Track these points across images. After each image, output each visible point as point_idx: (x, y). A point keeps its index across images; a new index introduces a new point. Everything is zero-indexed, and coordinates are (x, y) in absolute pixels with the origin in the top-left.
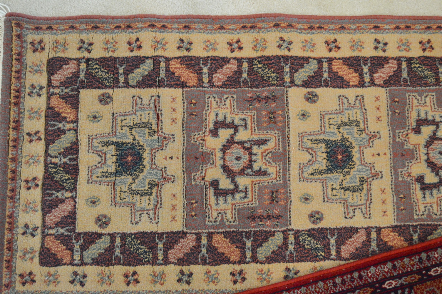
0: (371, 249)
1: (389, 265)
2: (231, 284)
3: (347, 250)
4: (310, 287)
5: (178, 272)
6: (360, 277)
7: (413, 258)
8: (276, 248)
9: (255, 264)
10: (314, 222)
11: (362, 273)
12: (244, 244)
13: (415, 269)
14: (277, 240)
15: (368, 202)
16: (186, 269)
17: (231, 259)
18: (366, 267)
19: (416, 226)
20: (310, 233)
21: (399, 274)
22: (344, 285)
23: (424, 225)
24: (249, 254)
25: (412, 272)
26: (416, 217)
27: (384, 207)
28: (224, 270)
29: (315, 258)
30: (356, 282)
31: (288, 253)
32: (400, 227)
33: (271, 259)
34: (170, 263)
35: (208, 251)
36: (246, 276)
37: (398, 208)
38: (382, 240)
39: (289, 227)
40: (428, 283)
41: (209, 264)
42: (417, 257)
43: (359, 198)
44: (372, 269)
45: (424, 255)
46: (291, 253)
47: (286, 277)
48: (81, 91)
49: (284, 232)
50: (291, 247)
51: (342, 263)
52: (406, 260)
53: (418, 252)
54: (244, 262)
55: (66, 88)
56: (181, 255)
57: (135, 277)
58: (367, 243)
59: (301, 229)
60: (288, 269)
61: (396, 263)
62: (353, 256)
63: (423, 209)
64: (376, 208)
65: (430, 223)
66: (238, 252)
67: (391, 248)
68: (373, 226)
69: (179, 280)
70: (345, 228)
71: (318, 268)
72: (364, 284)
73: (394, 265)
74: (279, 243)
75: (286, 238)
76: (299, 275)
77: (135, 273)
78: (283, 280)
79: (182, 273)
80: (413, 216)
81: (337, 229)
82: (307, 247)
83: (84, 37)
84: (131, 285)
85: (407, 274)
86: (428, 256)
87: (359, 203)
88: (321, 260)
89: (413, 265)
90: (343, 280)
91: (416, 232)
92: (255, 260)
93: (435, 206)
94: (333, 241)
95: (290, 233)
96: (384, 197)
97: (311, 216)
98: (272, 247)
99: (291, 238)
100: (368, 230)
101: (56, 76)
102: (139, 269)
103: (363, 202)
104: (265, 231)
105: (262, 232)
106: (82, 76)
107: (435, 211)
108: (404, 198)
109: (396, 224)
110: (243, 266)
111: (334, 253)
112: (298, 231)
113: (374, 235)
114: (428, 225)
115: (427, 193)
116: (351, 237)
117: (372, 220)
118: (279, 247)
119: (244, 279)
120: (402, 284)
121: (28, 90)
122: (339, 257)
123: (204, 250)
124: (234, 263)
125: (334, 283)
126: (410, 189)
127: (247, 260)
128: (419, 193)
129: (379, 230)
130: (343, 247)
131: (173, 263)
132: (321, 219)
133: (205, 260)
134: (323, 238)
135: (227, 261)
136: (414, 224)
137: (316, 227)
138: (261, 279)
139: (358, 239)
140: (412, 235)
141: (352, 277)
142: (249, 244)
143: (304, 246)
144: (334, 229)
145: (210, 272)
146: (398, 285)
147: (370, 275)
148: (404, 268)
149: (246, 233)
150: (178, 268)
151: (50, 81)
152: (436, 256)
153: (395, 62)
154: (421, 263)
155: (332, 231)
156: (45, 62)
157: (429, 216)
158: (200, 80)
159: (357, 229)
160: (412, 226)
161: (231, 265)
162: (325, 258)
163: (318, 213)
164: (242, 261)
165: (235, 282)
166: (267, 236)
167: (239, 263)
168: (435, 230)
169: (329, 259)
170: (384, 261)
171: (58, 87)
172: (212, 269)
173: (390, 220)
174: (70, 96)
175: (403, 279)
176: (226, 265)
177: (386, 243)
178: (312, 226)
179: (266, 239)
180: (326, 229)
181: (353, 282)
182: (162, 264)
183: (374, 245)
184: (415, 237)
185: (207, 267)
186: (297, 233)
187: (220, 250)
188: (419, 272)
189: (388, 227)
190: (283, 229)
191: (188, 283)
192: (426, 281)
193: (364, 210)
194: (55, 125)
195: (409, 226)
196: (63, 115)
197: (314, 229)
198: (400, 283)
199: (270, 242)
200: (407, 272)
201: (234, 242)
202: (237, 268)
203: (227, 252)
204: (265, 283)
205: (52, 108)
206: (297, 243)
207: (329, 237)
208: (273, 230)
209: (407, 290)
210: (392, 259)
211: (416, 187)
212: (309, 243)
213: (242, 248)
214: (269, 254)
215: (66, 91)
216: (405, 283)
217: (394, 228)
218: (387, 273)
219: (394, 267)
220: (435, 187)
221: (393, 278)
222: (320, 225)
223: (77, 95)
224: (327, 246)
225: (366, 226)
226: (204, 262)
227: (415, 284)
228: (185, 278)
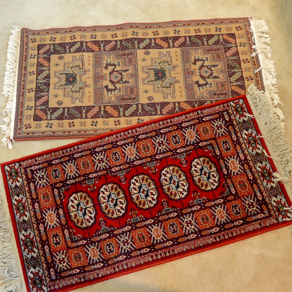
0: (176, 111)
1: (184, 116)
2: (115, 126)
3: (165, 111)
4: (149, 126)
5: (91, 122)
6: (171, 122)
7: (195, 113)
8: (133, 111)
9: (124, 117)
10: (150, 100)
11: (172, 120)
12: (119, 110)
13: (196, 117)
14: (134, 108)
15: (174, 92)
16: (95, 120)
17: (114, 116)
18: (174, 117)
19: (196, 101)
20: (148, 105)
21: (188, 120)
22: (164, 125)
23: (200, 101)
24: (122, 114)
25: (194, 119)
26: (196, 98)
27: (181, 94)
28: (111, 120)
29: (151, 115)
30: (169, 124)
31: (139, 113)
32: (189, 101)
33: (131, 116)
34: (88, 118)
35: (104, 113)
36: (121, 122)
37: (187, 94)
38: (181, 107)
39: (139, 103)
40: (203, 124)
41: (104, 118)
42: (196, 112)
43: (170, 90)
44: (176, 118)
45: (199, 112)
46: (140, 113)
47: (138, 122)
48: (51, 55)
49: (136, 104)
50: (140, 110)
51: (163, 116)
52: (191, 114)
53: (197, 110)
54: (120, 117)
55: (45, 55)
56: (93, 115)
57: (73, 124)
58: (174, 108)
59: (144, 103)
60: (139, 119)
61: (187, 115)
62: (168, 113)
63: (199, 95)
64: (177, 94)
65: (202, 100)
66: (117, 113)
67: (185, 110)
68: (176, 101)
69: (92, 125)
70: (164, 102)
71: (152, 119)
72: (173, 125)
73: (186, 116)
74: (135, 109)
75: (137, 107)
76: (144, 121)
77: (73, 122)
78: (137, 124)
79: (93, 122)
80: (195, 97)
81: (160, 103)
82: (147, 110)
83: (52, 36)
84: (71, 127)
85: (192, 120)
86: (201, 112)
87: (170, 92)
88: (154, 115)
89: (195, 116)
90: (163, 123)
91: (197, 103)
92: (124, 116)
93: (205, 93)
94: (158, 108)
95: (139, 105)
96: (181, 90)
97: (149, 98)
98: (131, 110)
99: (140, 107)
100: (174, 103)
101: (41, 50)
102: (75, 120)
103: (171, 92)
104: (129, 104)
105: (127, 105)
106: (52, 50)
107: (205, 95)
108: (190, 90)
109: (187, 100)
110: (119, 119)
111: (159, 112)
112: (143, 104)
113: (177, 105)
114: (202, 101)
115: (201, 88)
116: (166, 106)
117: (176, 99)
118: (135, 111)
119: (120, 124)
120: (190, 124)
121: (29, 56)
122: (161, 114)
123: (102, 112)
124: (116, 117)
125: (159, 124)
126: (193, 87)
127: (121, 116)
128: (197, 88)
129: (179, 103)
130: (163, 110)
131: (89, 118)
132: (153, 99)
133: (103, 116)
134: (154, 107)
135: (112, 117)
136: (195, 100)
137: (151, 102)
138: (127, 124)
139: (170, 107)
140: (194, 105)
141: (167, 122)
142: (121, 110)
143: (145, 110)
144: (159, 103)
145: (105, 121)
146: (189, 125)
147: (175, 121)
148: (191, 117)
149: (120, 105)
150: (92, 120)
151: (38, 53)
152: (205, 112)
153: (184, 38)
154: (199, 115)
155: (158, 104)
156: (37, 46)
157: (202, 97)
158: (100, 49)
159: (169, 103)
160: (195, 101)
161: (114, 118)
162: (155, 115)
163: (151, 97)
164: (119, 116)
165: (116, 125)
166: (129, 106)
167: (118, 117)
168: (205, 102)
169: (157, 115)
170: (182, 115)
171: (42, 55)
172: (106, 120)
173: (184, 99)
174: (47, 58)
175: (191, 122)
176: (112, 118)
177: (182, 108)
178: (149, 102)
179: (129, 107)
180: (155, 103)
181: (168, 124)
182: (84, 118)
183: (177, 109)
184: (196, 106)
185: (104, 119)
186: (142, 105)
187: (109, 112)
188: (198, 118)
189: (183, 102)
190: (136, 103)
191: (96, 126)
192: (201, 123)
193: (172, 95)
194: (40, 69)
195: (193, 101)
196: (44, 65)
197: (150, 103)
198: (189, 124)
199: (131, 108)
200: (192, 119)
201: (115, 109)
202: (117, 119)
203: (112, 113)
204: (129, 125)
205: (40, 62)
206: (143, 108)
207: (157, 106)
208: (132, 104)
209: (193, 126)
210: (185, 114)
211: (196, 86)
212: (148, 109)
213: (119, 111)
214: (130, 113)
215: (45, 56)
216: (192, 124)
217: (186, 102)
218: (183, 120)
219: (186, 117)
220: (204, 85)
221: (186, 122)
222: (153, 102)
223: (50, 57)
224: (156, 110)
225: (173, 102)
226: (102, 117)
227: (196, 124)
228: (94, 124)
